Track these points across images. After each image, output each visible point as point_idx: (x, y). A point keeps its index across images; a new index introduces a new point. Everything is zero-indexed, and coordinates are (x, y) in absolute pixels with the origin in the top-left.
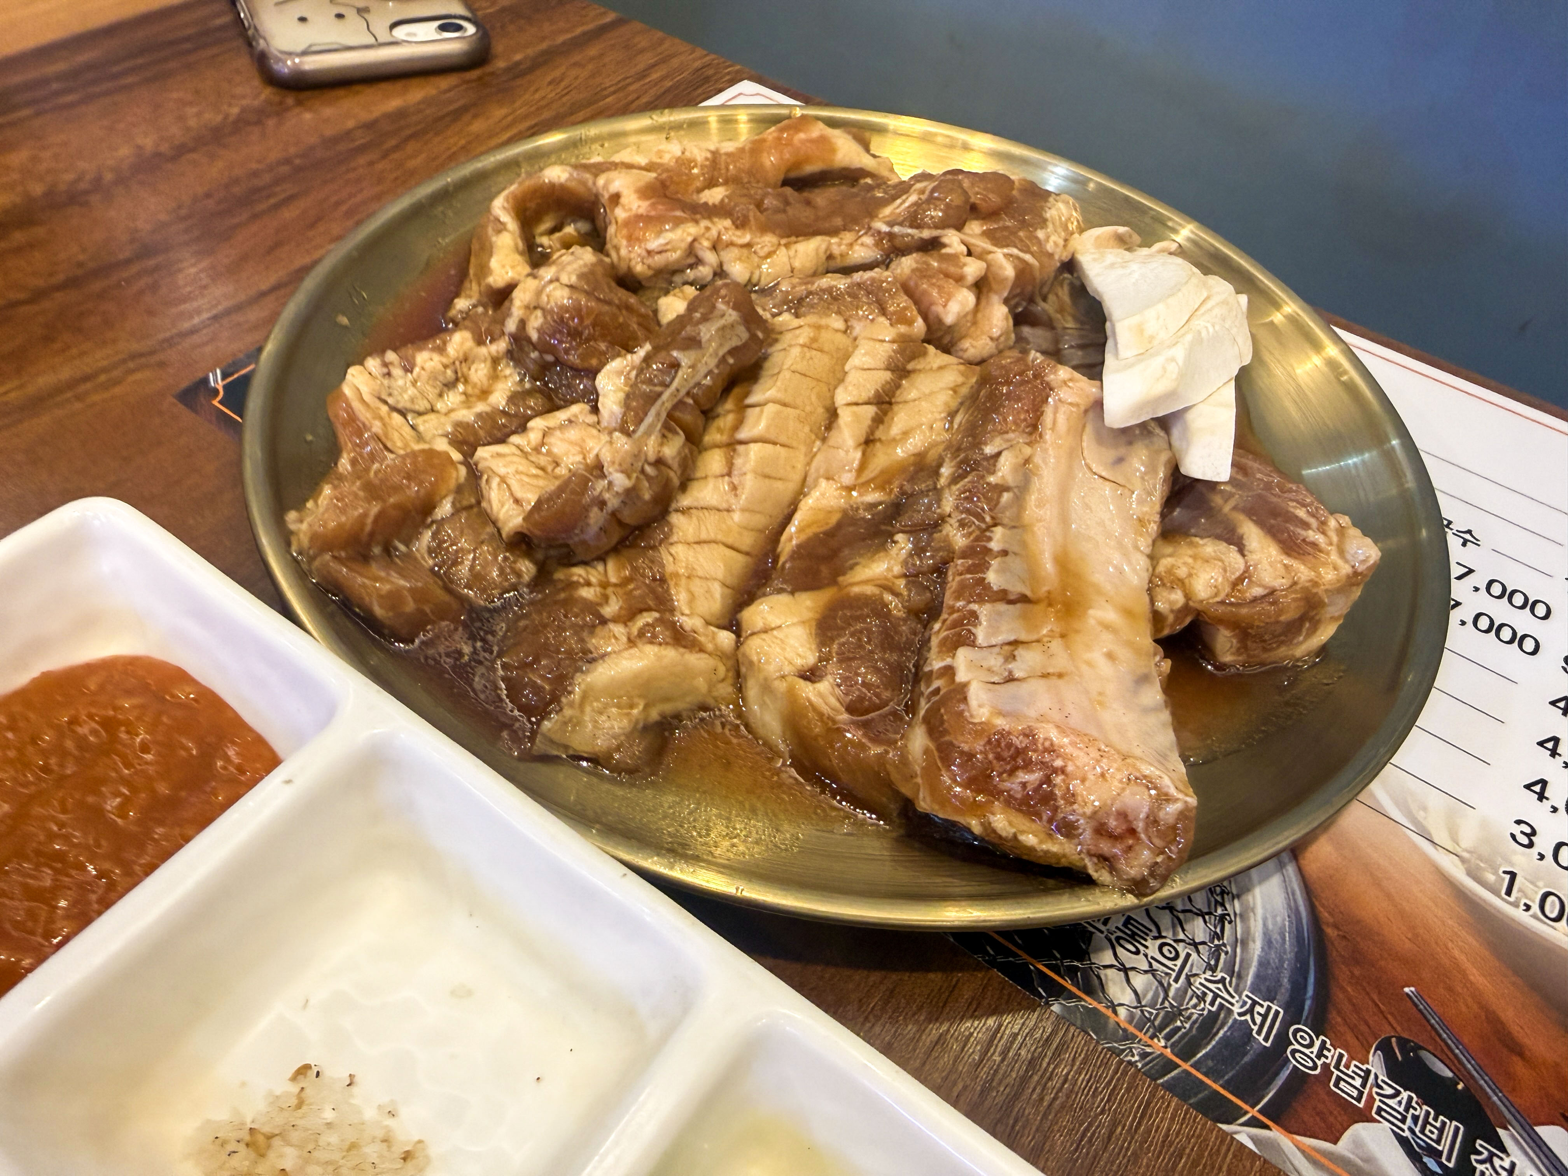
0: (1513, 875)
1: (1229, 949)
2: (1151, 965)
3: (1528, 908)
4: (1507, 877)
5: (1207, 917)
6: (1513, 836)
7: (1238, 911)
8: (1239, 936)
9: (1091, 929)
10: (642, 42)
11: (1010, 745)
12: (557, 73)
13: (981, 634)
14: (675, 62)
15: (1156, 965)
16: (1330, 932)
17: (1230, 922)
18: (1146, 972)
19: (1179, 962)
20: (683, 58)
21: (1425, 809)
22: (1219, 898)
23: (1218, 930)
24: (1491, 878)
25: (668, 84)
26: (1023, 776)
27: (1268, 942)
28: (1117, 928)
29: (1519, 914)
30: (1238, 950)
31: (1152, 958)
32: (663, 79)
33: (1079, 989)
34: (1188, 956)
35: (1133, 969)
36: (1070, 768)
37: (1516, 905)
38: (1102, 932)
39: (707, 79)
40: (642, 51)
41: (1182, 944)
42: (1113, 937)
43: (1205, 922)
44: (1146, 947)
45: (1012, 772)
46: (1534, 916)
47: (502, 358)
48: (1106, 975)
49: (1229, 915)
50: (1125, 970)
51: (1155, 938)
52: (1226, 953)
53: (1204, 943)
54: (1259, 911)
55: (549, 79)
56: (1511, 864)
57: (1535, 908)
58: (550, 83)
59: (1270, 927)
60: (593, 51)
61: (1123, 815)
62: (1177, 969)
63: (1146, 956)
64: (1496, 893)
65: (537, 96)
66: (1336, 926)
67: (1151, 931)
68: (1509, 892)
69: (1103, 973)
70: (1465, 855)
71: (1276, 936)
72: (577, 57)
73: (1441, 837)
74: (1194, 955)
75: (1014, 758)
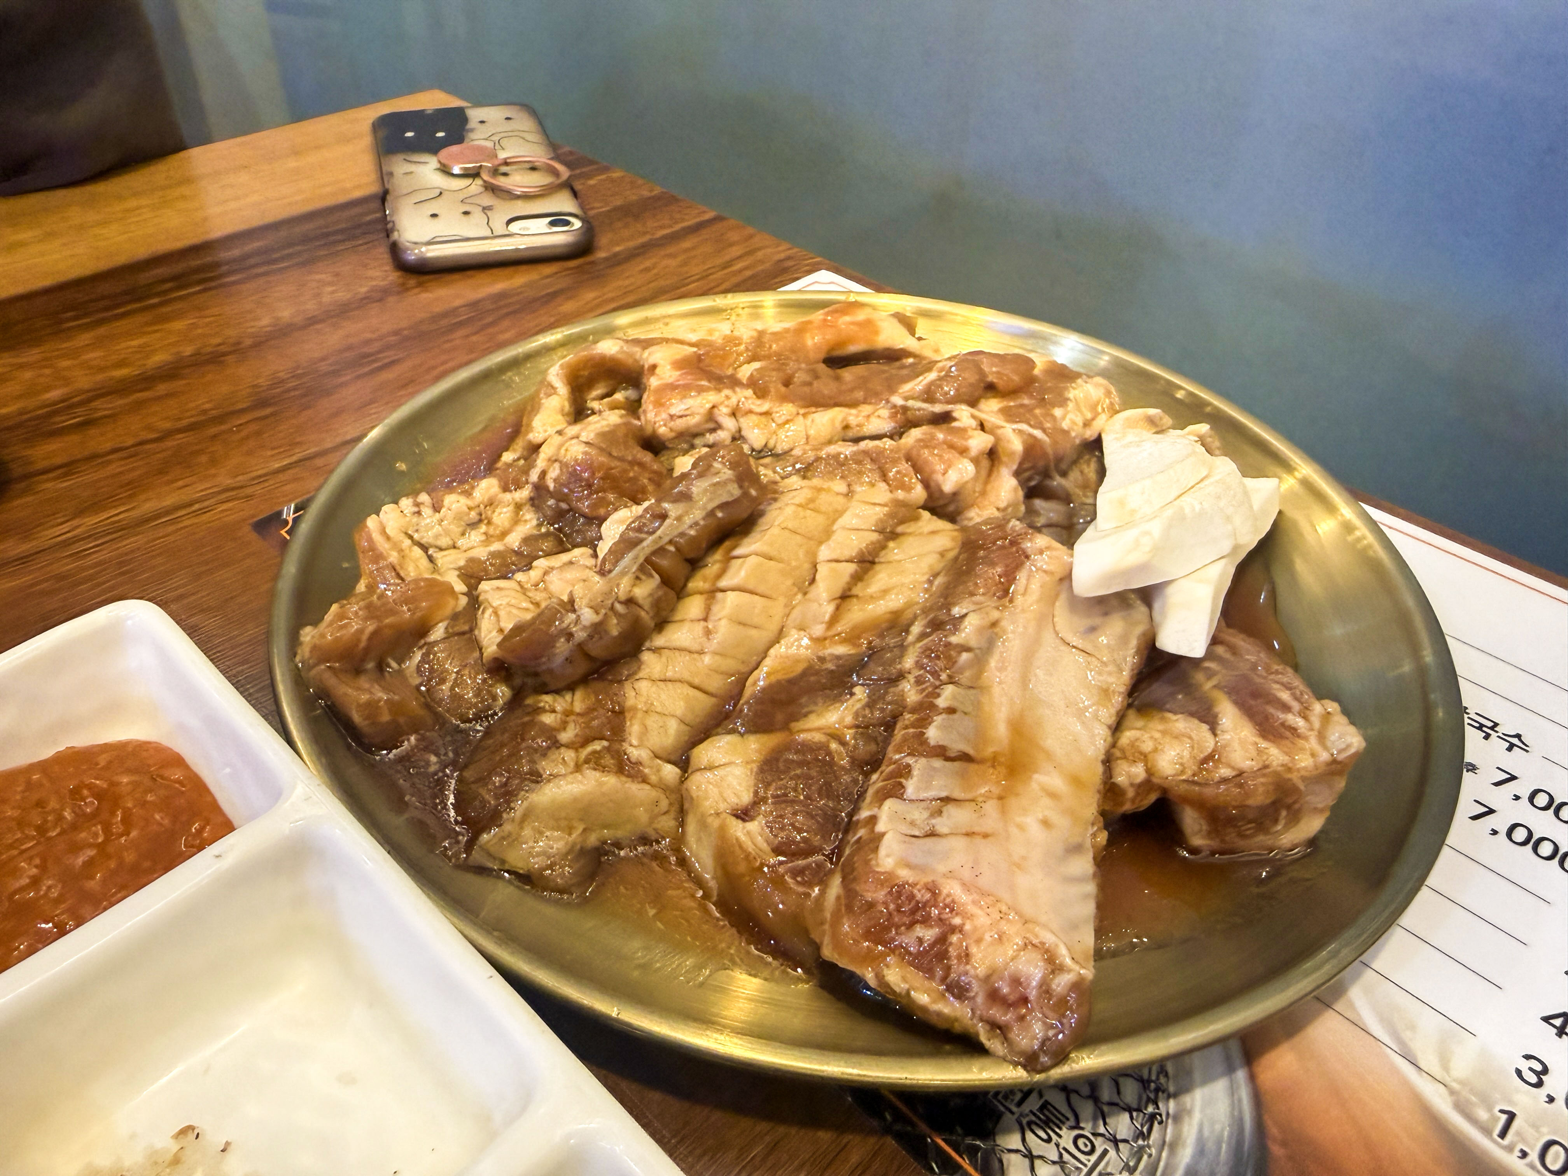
0: (1511, 1116)
1: (1154, 1151)
2: (1061, 1156)
3: (1524, 1154)
4: (1504, 1117)
5: (1135, 1114)
6: (1519, 1073)
7: (1171, 1111)
8: (1168, 1139)
9: (1002, 1109)
10: (734, 236)
11: (911, 897)
12: (648, 263)
13: (911, 787)
14: (760, 255)
15: (1066, 1157)
16: (1277, 1150)
17: (1160, 1123)
18: (1054, 1163)
19: (1094, 1158)
20: (769, 250)
21: (1412, 1027)
22: (1152, 1096)
23: (1145, 1130)
24: (1482, 1115)
25: (748, 273)
26: (920, 931)
27: (1201, 1151)
28: (1031, 1112)
29: (1512, 1161)
30: (1164, 1154)
31: (1065, 1149)
32: (746, 268)
33: (976, 1169)
34: (1105, 1152)
35: (1041, 1157)
36: (968, 927)
37: (1510, 1149)
38: (1012, 1113)
39: (785, 270)
40: (731, 245)
41: (1100, 1139)
42: (1024, 1121)
43: (1132, 1118)
44: (1060, 1136)
45: (910, 926)
46: (1532, 1166)
47: (525, 504)
48: (1009, 1160)
49: (1161, 1115)
50: (1031, 1157)
51: (1072, 1128)
52: (1150, 1156)
53: (1125, 1141)
54: (1197, 1116)
55: (642, 267)
56: (1510, 1102)
57: (1534, 1156)
58: (641, 271)
59: (1206, 1133)
60: (687, 244)
61: (1016, 981)
62: (1090, 1164)
63: (1057, 1145)
64: (1486, 1131)
65: (627, 282)
66: (1284, 1144)
67: (1068, 1119)
68: (1503, 1134)
69: (1006, 1157)
70: (1455, 1086)
71: (1210, 1145)
72: (671, 249)
73: (1429, 1061)
74: (1112, 1153)
75: (913, 912)
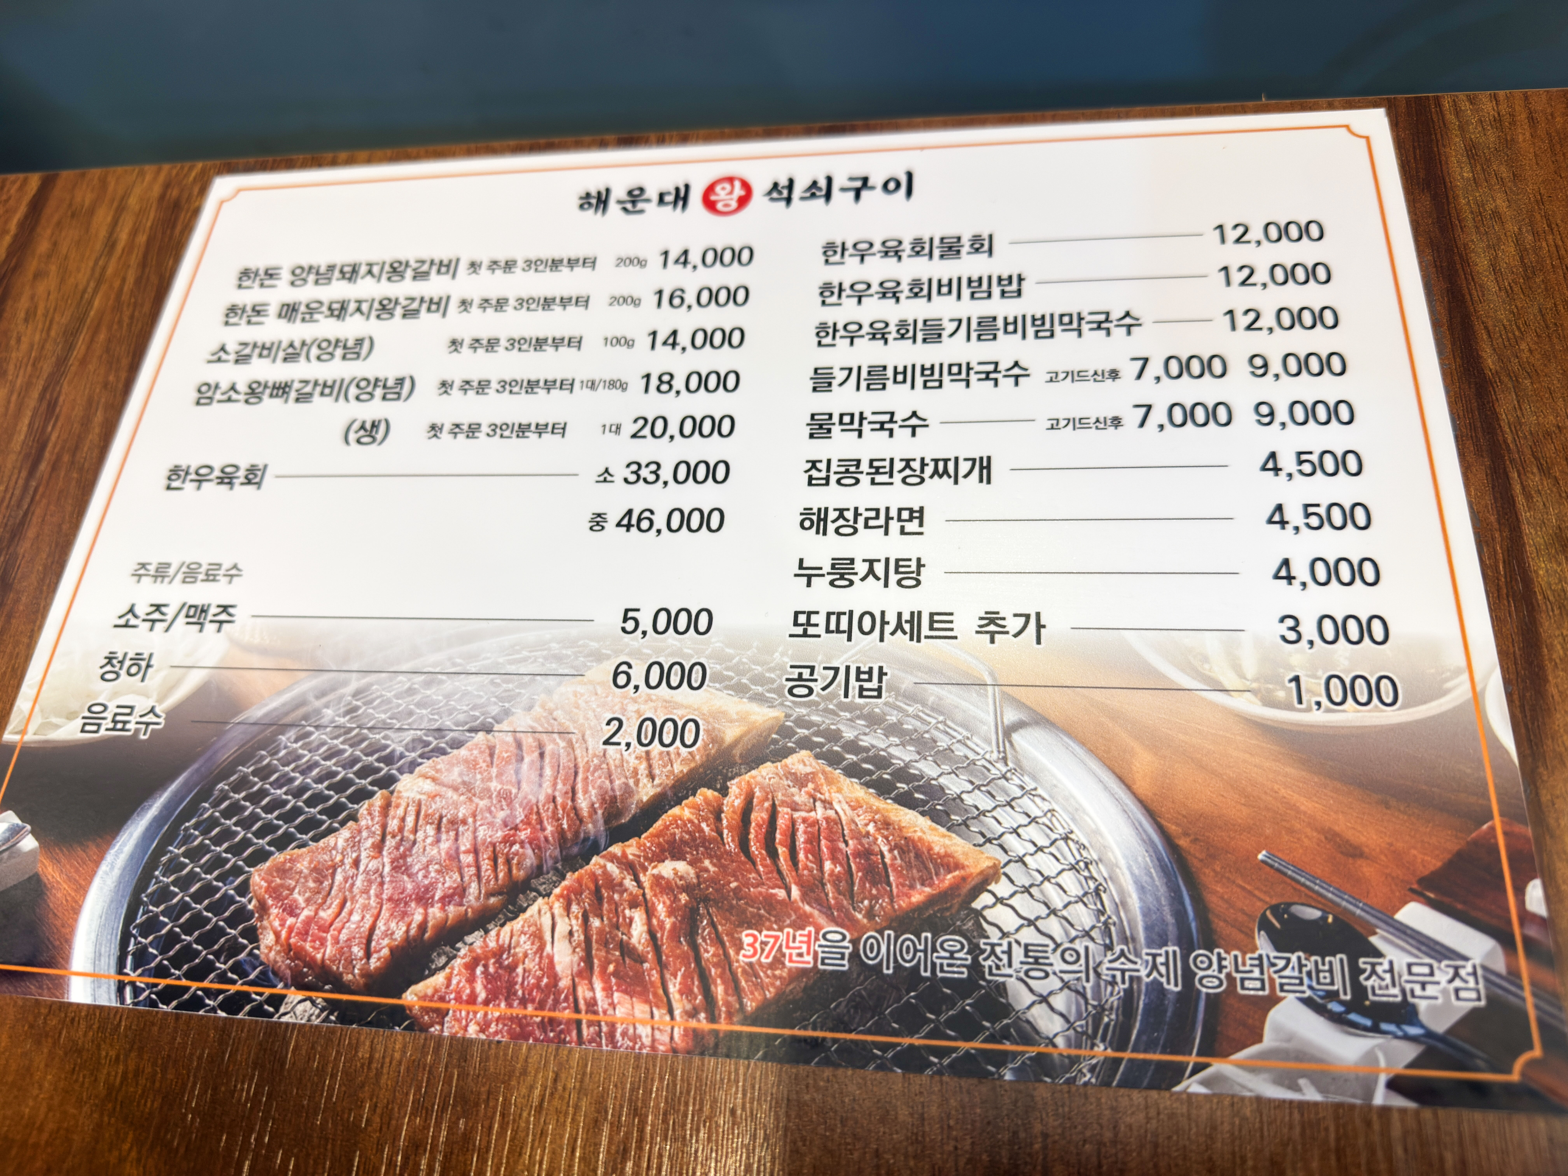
0: (1296, 679)
1: (1114, 918)
2: (1062, 980)
3: (1318, 704)
4: (1293, 684)
5: (1085, 899)
6: (1283, 638)
7: (1106, 875)
8: (1117, 900)
9: (1001, 979)
15: (1066, 977)
16: (1183, 842)
17: (1105, 892)
18: (1061, 989)
19: (1082, 961)
21: (1206, 659)
22: (1086, 874)
23: (1099, 906)
24: (1281, 694)
29: (1317, 717)
30: (1122, 914)
31: (1062, 972)
35: (1051, 993)
37: (1309, 710)
41: (1077, 941)
43: (1085, 905)
44: (1051, 965)
46: (1328, 711)
48: (1033, 1016)
49: (1100, 884)
50: (1044, 999)
51: (1055, 950)
52: (1114, 924)
53: (1093, 927)
54: (1122, 863)
56: (1292, 668)
57: (1325, 701)
59: (1136, 872)
62: (1083, 968)
63: (1055, 973)
68: (1300, 702)
70: (1255, 685)
73: (1230, 680)
